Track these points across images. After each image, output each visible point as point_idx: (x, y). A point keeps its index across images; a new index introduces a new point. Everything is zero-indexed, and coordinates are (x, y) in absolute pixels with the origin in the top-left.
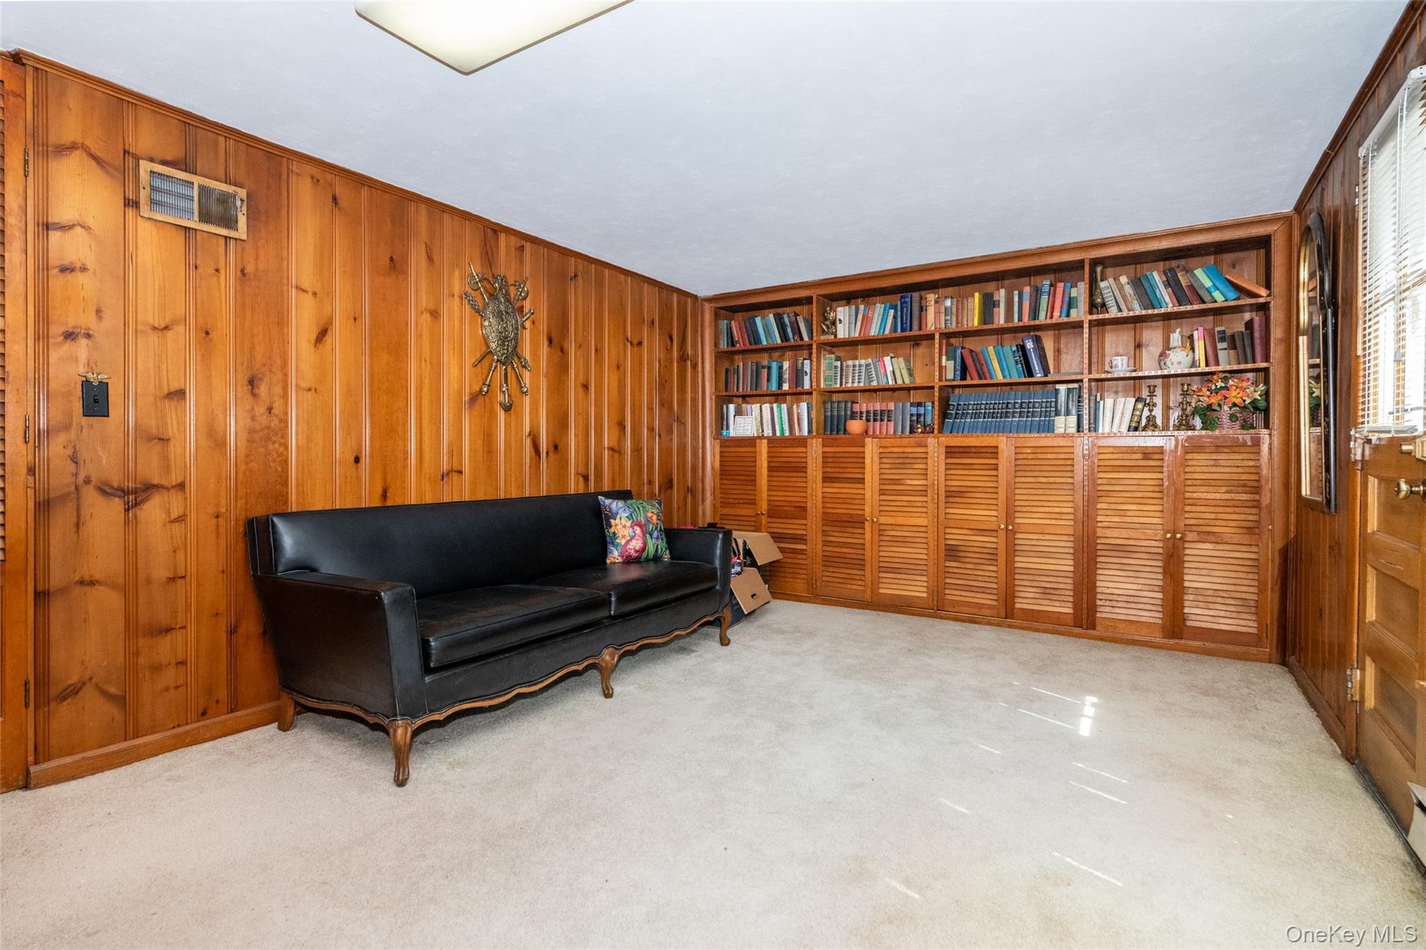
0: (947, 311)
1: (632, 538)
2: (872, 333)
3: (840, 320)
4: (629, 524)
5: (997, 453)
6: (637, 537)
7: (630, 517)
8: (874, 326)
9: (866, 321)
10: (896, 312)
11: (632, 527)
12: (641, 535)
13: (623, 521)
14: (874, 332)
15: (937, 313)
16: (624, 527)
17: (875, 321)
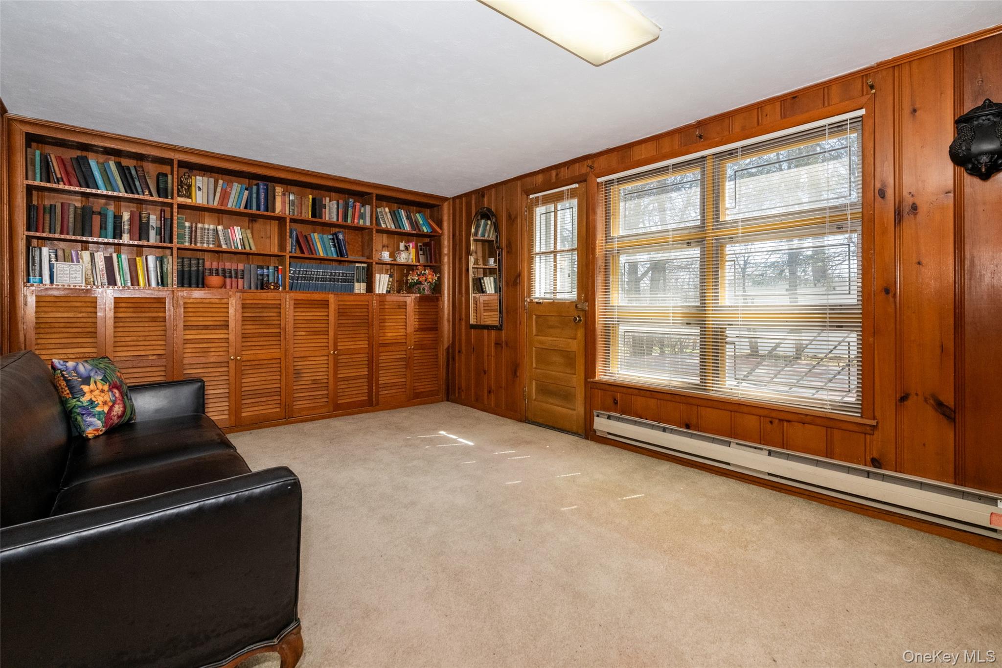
0: (291, 203)
1: (114, 403)
2: (229, 206)
3: (199, 187)
4: (106, 388)
5: (328, 305)
6: (118, 401)
7: (105, 380)
8: (231, 200)
9: (225, 196)
10: (251, 194)
11: (110, 390)
12: (121, 398)
13: (100, 386)
14: (231, 205)
15: (283, 202)
16: (102, 391)
17: (232, 196)
